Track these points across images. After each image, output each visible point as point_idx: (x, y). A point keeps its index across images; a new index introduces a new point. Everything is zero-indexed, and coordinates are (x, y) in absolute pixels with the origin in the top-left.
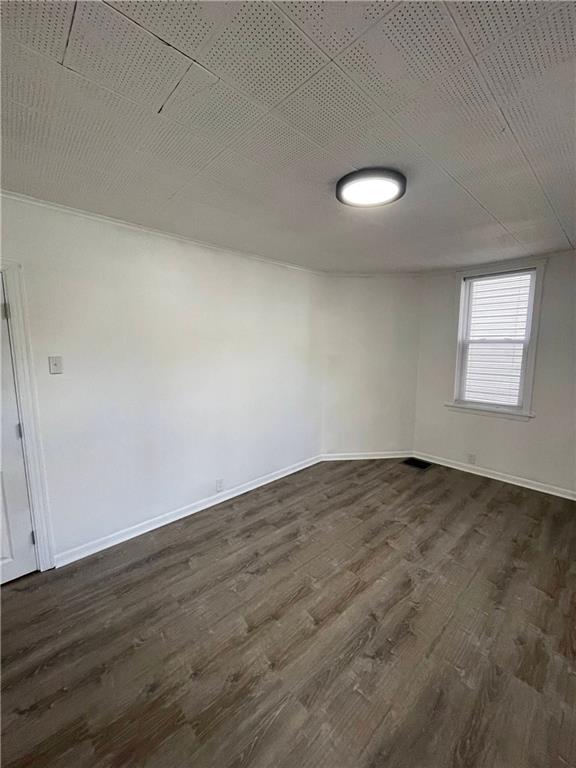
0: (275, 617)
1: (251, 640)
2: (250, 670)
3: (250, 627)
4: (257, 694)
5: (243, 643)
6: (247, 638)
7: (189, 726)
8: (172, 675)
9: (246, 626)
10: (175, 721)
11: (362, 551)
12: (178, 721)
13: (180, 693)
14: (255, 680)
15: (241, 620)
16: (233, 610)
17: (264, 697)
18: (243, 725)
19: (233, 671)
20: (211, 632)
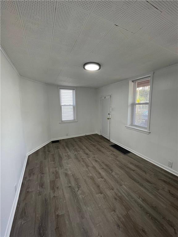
0: (98, 186)
1: (105, 193)
2: (114, 195)
3: (100, 193)
4: (120, 195)
5: (105, 196)
6: (104, 195)
7: (129, 212)
8: (114, 219)
9: (100, 194)
10: (127, 217)
11: (82, 163)
12: (127, 216)
13: (120, 216)
14: (116, 194)
15: (97, 196)
16: (93, 197)
17: (120, 193)
18: (127, 199)
19: (114, 200)
20: (100, 205)
